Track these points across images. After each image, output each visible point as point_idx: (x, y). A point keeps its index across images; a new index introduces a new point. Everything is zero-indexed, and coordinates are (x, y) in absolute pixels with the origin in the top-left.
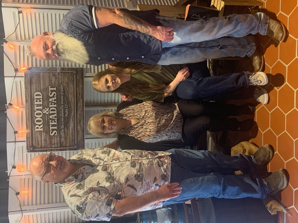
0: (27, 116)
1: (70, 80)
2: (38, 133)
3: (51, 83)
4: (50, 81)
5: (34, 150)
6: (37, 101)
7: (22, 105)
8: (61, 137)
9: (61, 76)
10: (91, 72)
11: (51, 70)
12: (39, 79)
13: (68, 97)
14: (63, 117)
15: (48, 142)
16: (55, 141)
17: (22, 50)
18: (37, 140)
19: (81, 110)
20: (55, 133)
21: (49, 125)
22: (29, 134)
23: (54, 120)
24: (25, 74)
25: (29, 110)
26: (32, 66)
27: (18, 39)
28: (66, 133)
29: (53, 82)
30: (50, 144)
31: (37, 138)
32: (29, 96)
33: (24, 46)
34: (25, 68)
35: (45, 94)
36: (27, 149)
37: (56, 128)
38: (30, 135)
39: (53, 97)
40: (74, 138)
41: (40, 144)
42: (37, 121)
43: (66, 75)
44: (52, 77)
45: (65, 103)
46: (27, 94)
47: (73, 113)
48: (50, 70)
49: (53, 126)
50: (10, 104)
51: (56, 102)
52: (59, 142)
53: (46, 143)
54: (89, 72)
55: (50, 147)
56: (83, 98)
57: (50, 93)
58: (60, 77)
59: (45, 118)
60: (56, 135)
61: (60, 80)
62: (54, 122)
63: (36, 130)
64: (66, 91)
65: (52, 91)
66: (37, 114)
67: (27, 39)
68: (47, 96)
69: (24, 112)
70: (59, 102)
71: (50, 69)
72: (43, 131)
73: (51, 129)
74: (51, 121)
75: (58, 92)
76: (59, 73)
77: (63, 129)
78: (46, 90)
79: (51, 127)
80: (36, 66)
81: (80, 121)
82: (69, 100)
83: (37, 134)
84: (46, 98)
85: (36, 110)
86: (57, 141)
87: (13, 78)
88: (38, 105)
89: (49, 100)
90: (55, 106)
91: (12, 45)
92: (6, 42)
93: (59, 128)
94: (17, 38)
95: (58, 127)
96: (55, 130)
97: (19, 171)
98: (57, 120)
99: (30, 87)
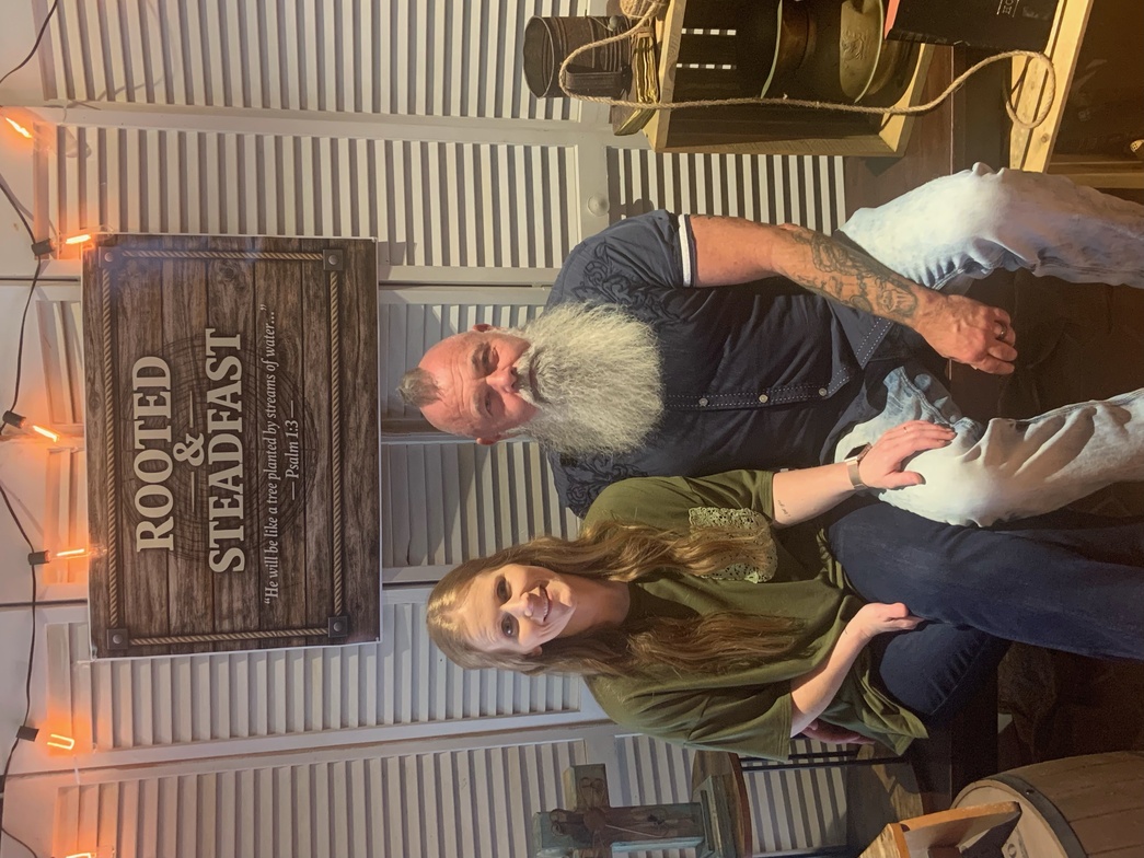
0: (97, 478)
1: (308, 298)
2: (150, 560)
3: (217, 314)
4: (211, 301)
5: (131, 647)
6: (147, 403)
7: (75, 421)
8: (262, 579)
9: (267, 277)
10: (411, 262)
11: (216, 250)
12: (156, 291)
13: (299, 385)
14: (274, 482)
15: (200, 606)
16: (233, 599)
17: (71, 149)
18: (142, 594)
19: (362, 446)
20: (236, 561)
21: (205, 522)
22: (104, 568)
23: (229, 494)
24: (85, 264)
25: (104, 443)
26: (123, 226)
27: (56, 98)
28: (290, 558)
29: (227, 306)
30: (209, 617)
31: (143, 586)
32: (102, 374)
33: (81, 132)
34: (85, 238)
35: (183, 368)
36: (95, 640)
37: (239, 533)
38: (107, 571)
39: (226, 381)
40: (327, 586)
41: (159, 615)
42: (145, 501)
43: (293, 275)
44: (221, 282)
45: (283, 415)
46: (97, 365)
47: (323, 463)
48: (211, 250)
49: (225, 523)
50: (12, 418)
51: (238, 406)
52: (253, 604)
53: (191, 611)
54: (401, 264)
55: (208, 629)
56: (371, 386)
57: (210, 361)
58: (261, 283)
59: (187, 485)
60: (240, 567)
61: (260, 299)
62: (230, 505)
63: (142, 544)
64: (290, 355)
65: (221, 353)
66: (146, 467)
67: (97, 97)
68: (198, 379)
69: (82, 457)
70: (253, 407)
71: (212, 245)
72: (175, 551)
73: (216, 541)
74: (212, 500)
75: (249, 358)
76: (258, 265)
77: (274, 539)
78: (193, 347)
79: (216, 528)
80: (141, 231)
81: (358, 501)
82: (304, 398)
83: (142, 564)
84: (192, 388)
85: (138, 446)
86: (244, 601)
87: (25, 288)
88: (149, 423)
89: (204, 395)
90: (237, 425)
91: (22, 126)
93: (252, 534)
94: (50, 91)
95: (249, 531)
96: (233, 543)
97: (55, 752)
98: (244, 494)
99: (112, 329)
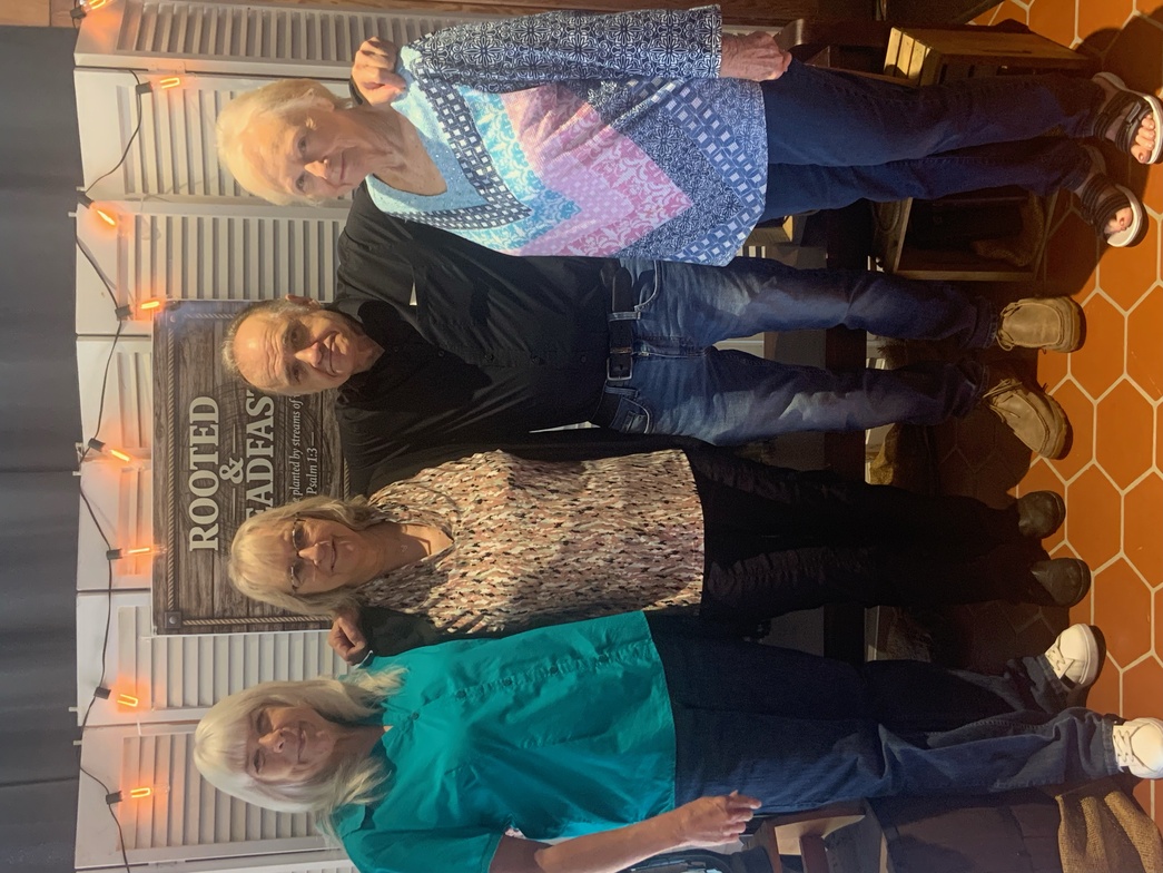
0: (160, 492)
2: (199, 557)
5: (183, 626)
6: (200, 434)
7: (141, 446)
12: (209, 345)
13: (319, 420)
17: (146, 233)
18: (193, 584)
22: (164, 563)
24: (155, 325)
25: (166, 466)
26: (184, 294)
27: (133, 191)
30: (245, 604)
31: (194, 578)
32: (167, 411)
33: (153, 219)
34: (155, 304)
35: (229, 406)
36: (156, 620)
38: (167, 566)
39: (262, 416)
41: (206, 601)
42: (197, 511)
45: (305, 443)
46: (163, 403)
47: (337, 482)
50: (95, 444)
51: (271, 437)
53: (230, 599)
55: (243, 613)
57: (249, 401)
59: (229, 499)
63: (194, 545)
66: (198, 484)
67: (165, 190)
68: (240, 415)
69: (149, 475)
70: (282, 437)
72: (219, 551)
78: (237, 389)
80: (198, 297)
82: (322, 431)
83: (194, 560)
84: (235, 421)
85: (193, 467)
87: (109, 343)
88: (201, 449)
89: (244, 428)
90: (270, 451)
91: (109, 215)
92: (88, 202)
94: (129, 187)
97: (122, 708)
99: (174, 377)
